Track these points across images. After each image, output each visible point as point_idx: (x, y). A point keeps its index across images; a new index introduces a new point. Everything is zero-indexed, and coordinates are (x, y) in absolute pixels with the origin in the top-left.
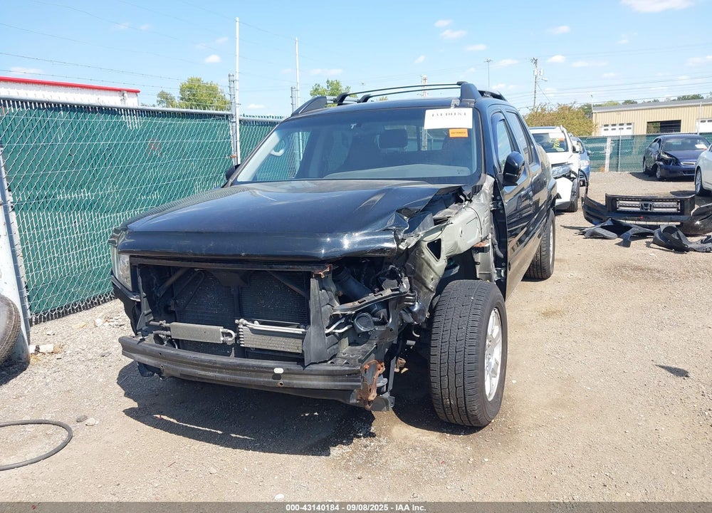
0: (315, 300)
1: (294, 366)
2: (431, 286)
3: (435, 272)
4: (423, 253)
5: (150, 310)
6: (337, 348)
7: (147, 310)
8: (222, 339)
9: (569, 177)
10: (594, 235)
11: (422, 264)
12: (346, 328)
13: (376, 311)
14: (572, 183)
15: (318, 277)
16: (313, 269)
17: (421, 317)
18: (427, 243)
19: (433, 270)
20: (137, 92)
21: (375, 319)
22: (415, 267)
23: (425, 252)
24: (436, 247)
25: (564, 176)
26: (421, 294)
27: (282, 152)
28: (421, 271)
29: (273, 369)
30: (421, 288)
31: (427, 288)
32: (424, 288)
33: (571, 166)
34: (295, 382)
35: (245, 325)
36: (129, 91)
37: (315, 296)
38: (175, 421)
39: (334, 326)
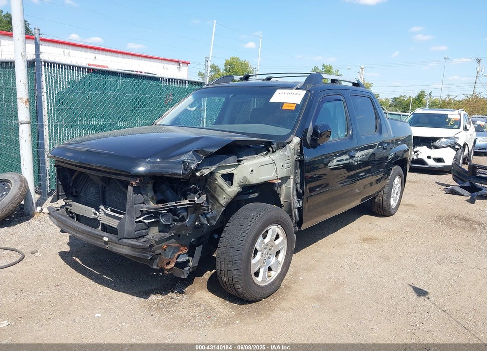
0: (130, 199)
1: (114, 237)
2: (222, 202)
3: (227, 194)
4: (217, 180)
5: (64, 193)
6: (148, 232)
7: (62, 192)
8: (93, 216)
9: (454, 148)
10: (453, 192)
11: (216, 188)
12: (153, 220)
13: (180, 213)
14: (456, 152)
15: (132, 185)
16: (130, 180)
17: (212, 221)
18: (220, 174)
19: (226, 193)
20: (188, 64)
21: (176, 218)
22: (211, 189)
23: (218, 180)
24: (229, 178)
25: (450, 146)
26: (215, 207)
27: (194, 108)
28: (215, 192)
29: (104, 237)
30: (216, 203)
31: (220, 204)
32: (217, 203)
33: (457, 140)
34: (114, 248)
35: (102, 210)
36: (183, 63)
37: (130, 197)
38: (81, 263)
39: (142, 218)
